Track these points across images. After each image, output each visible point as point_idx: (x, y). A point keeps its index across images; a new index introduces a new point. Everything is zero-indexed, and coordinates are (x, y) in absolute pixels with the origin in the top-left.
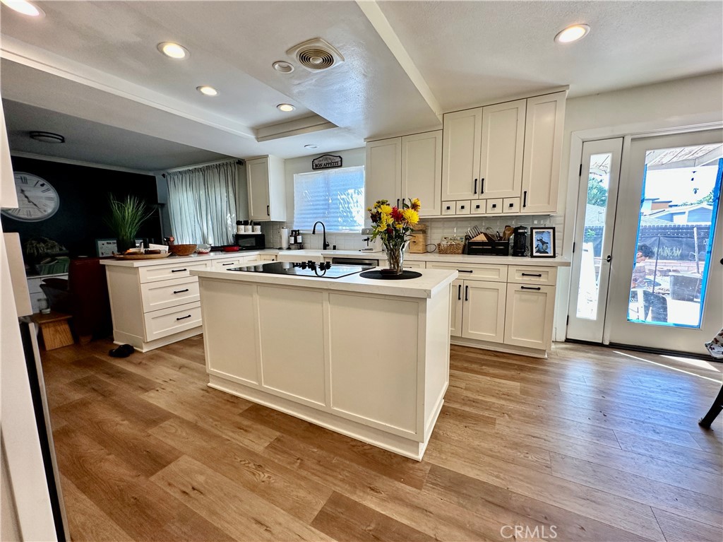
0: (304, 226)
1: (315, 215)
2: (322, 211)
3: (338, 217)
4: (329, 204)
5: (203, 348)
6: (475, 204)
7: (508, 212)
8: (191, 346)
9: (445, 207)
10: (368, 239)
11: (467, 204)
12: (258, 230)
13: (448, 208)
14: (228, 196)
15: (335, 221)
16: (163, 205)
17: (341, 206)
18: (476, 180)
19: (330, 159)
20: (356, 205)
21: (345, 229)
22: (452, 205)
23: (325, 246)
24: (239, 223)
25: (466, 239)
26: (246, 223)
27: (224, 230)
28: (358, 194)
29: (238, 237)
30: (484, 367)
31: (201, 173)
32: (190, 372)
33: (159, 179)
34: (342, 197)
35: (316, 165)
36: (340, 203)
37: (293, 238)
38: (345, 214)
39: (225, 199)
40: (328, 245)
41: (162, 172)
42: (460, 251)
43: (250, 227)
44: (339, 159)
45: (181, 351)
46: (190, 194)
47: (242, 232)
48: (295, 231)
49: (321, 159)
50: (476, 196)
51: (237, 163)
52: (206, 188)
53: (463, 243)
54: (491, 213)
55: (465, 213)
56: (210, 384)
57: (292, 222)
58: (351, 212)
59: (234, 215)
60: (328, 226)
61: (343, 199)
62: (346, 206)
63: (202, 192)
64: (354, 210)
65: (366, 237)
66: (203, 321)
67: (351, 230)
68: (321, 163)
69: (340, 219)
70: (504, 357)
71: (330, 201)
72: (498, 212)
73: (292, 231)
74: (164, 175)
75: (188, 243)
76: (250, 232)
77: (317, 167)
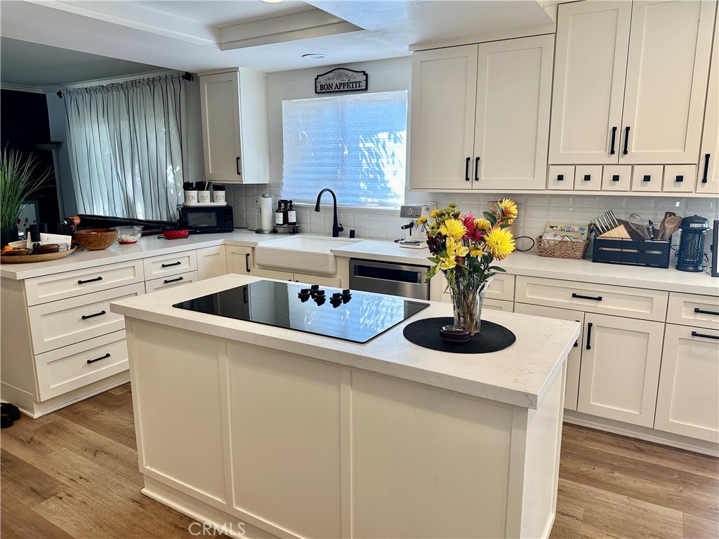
0: (301, 194)
1: (319, 176)
2: (331, 169)
3: (359, 181)
4: (343, 158)
5: (132, 413)
6: (610, 172)
7: (671, 189)
8: (112, 408)
9: (553, 176)
10: (412, 225)
11: (595, 172)
12: (221, 200)
13: (560, 178)
14: (168, 133)
15: (355, 188)
16: (58, 144)
17: (364, 161)
18: (615, 129)
19: (347, 76)
20: (391, 160)
21: (371, 203)
22: (567, 172)
23: (337, 231)
24: (187, 186)
25: (591, 231)
26: (200, 186)
27: (162, 191)
28: (395, 142)
29: (185, 210)
30: (617, 474)
31: (122, 93)
32: (111, 463)
33: (51, 99)
34: (368, 145)
35: (322, 87)
36: (363, 156)
37: (281, 215)
38: (371, 176)
39: (162, 137)
40: (341, 229)
41: (58, 89)
42: (579, 254)
43: (207, 193)
44: (361, 78)
45: (95, 418)
46: (104, 127)
47: (193, 203)
48: (285, 202)
49: (330, 75)
50: (614, 159)
51: (183, 77)
52: (132, 119)
53: (585, 237)
54: (640, 189)
55: (593, 187)
56: (145, 491)
57: (279, 185)
58: (381, 173)
59: (178, 168)
60: (341, 195)
61: (369, 150)
62: (374, 161)
63: (125, 124)
64: (388, 170)
65: (407, 221)
66: (130, 362)
67: (381, 204)
68: (330, 82)
69: (362, 185)
70: (654, 454)
71: (346, 152)
72: (653, 188)
73: (280, 202)
74: (59, 94)
75: (102, 214)
76: (207, 203)
77: (323, 90)
